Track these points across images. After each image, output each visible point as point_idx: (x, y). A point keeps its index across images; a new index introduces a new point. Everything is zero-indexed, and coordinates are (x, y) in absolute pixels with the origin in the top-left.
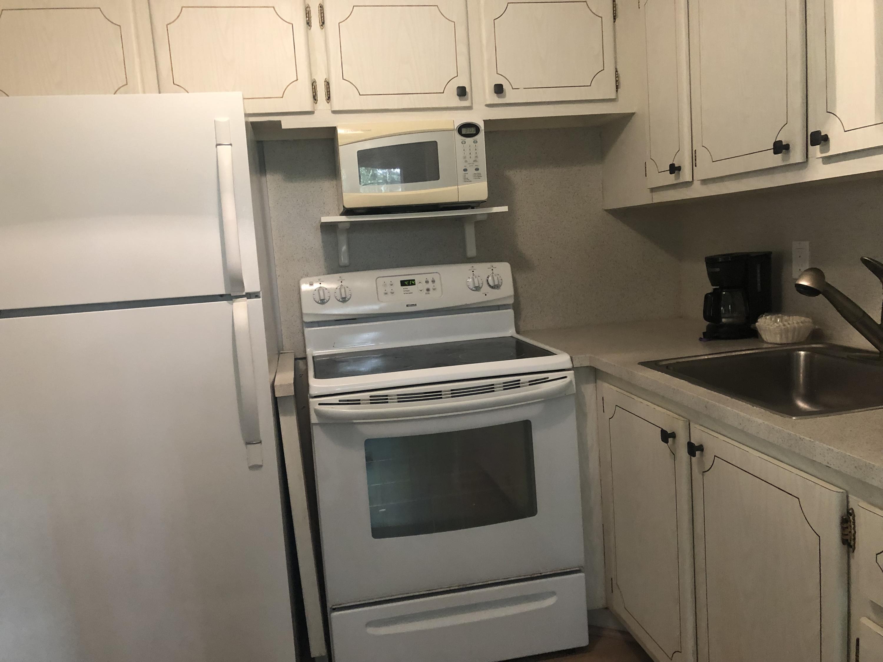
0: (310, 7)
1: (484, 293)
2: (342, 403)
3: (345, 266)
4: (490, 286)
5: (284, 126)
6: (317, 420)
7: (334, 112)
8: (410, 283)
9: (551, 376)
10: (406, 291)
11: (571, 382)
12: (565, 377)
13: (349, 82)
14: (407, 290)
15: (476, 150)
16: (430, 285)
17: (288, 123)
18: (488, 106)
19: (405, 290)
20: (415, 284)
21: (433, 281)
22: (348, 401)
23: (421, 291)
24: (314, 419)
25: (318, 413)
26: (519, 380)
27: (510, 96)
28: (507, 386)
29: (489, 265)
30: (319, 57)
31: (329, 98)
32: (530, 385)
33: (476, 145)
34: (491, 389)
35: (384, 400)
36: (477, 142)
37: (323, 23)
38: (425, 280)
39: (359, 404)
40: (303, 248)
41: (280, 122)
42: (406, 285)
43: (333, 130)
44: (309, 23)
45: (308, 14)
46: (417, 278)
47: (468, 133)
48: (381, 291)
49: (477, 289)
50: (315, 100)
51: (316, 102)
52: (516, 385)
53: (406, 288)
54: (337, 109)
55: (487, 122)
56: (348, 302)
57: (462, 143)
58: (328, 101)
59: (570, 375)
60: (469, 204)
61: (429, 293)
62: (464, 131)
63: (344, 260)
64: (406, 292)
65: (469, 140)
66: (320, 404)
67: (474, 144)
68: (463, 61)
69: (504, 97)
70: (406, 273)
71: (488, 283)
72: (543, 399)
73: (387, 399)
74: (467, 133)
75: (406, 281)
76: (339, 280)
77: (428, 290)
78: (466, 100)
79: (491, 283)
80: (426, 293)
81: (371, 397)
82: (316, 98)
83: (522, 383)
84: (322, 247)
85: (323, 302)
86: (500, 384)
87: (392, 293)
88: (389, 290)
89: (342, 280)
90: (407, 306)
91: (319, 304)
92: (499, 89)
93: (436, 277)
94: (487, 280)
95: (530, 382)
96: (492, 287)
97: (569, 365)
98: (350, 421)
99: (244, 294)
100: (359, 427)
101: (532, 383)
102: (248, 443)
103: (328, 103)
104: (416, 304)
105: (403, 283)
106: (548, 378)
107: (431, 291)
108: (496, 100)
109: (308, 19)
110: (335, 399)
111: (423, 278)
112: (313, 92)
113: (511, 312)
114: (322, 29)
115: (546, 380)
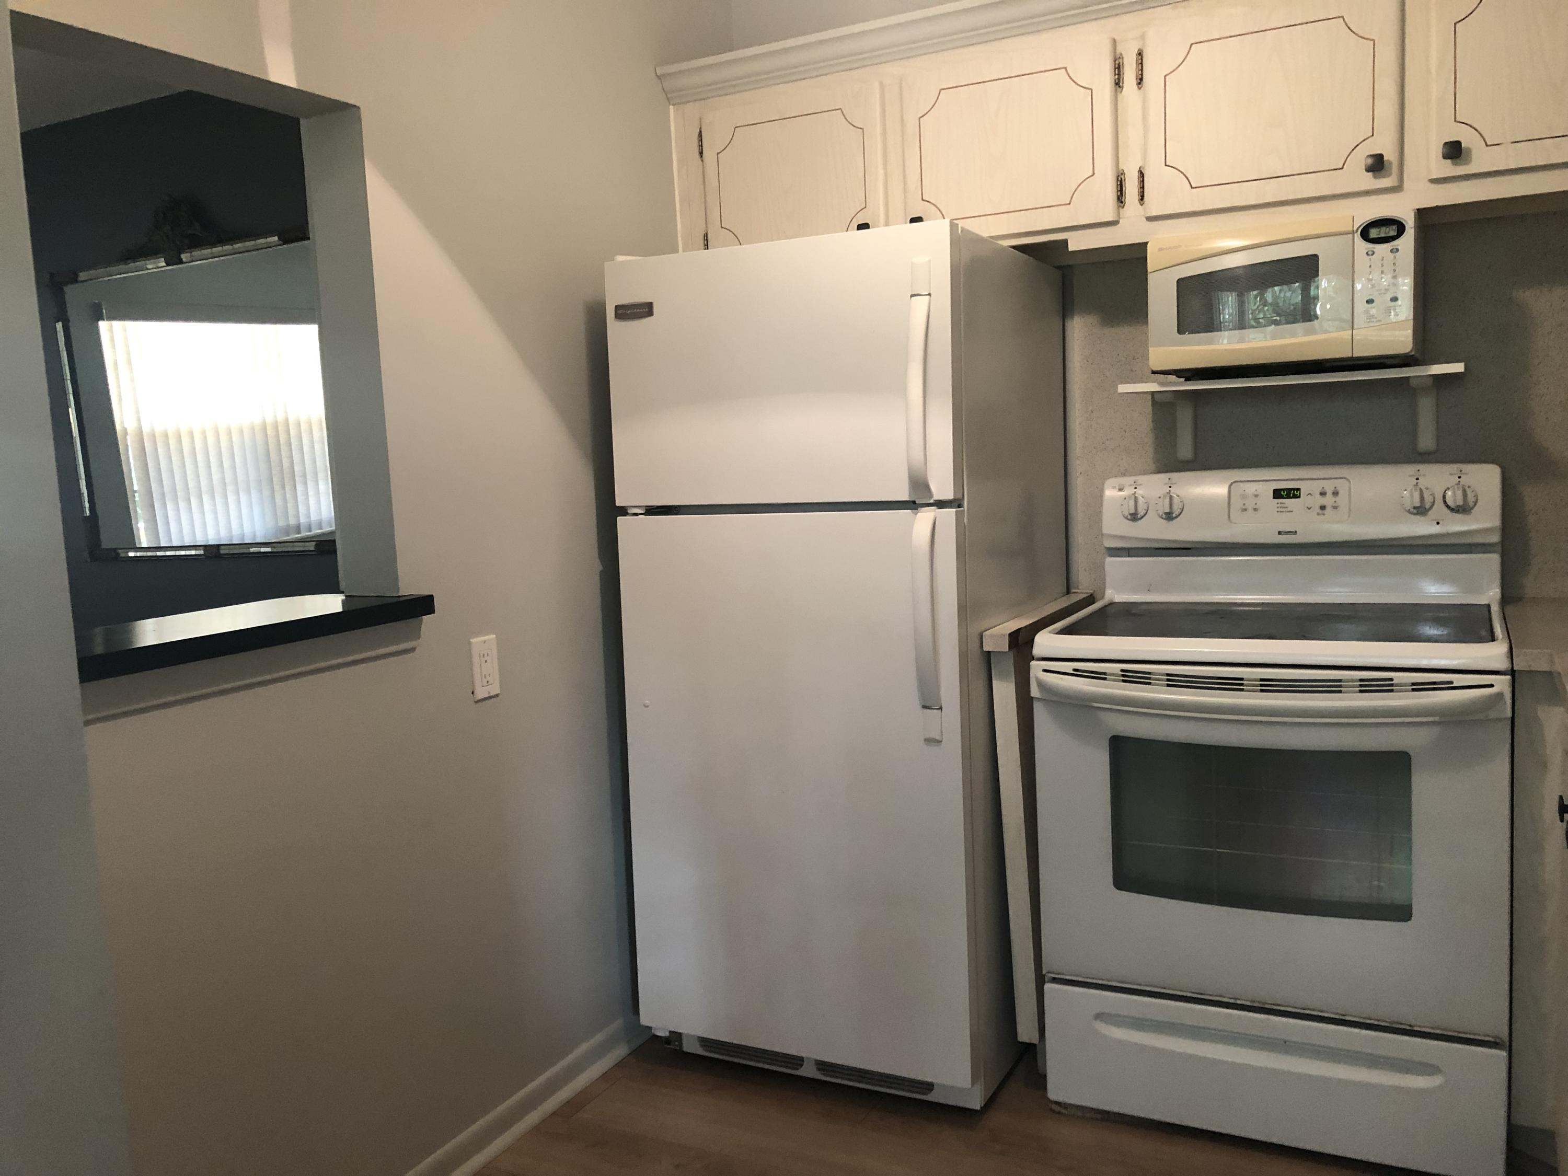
0: (1123, 58)
1: (1435, 520)
2: (1077, 673)
3: (1188, 462)
4: (1448, 507)
5: (1072, 247)
6: (1038, 693)
7: (1150, 219)
8: (1293, 493)
9: (1458, 679)
10: (1281, 507)
11: (1500, 695)
12: (1492, 686)
13: (1177, 169)
14: (1282, 505)
15: (1394, 264)
16: (1329, 500)
17: (1077, 242)
18: (1433, 181)
19: (1279, 505)
20: (1299, 497)
21: (1336, 493)
22: (1092, 672)
23: (1309, 509)
24: (1035, 692)
25: (1041, 685)
26: (1391, 680)
27: (1481, 160)
28: (1366, 687)
29: (1454, 468)
30: (1132, 135)
31: (1142, 198)
32: (1413, 690)
33: (1395, 257)
34: (1334, 687)
35: (1144, 679)
36: (1397, 250)
37: (1140, 81)
38: (1320, 490)
39: (1105, 679)
40: (1122, 430)
41: (1065, 242)
42: (1282, 497)
43: (1142, 247)
44: (1118, 84)
45: (1118, 69)
46: (1304, 487)
47: (1383, 235)
48: (1237, 504)
49: (1421, 510)
50: (1122, 202)
51: (1122, 205)
52: (1386, 687)
53: (1281, 503)
54: (1154, 214)
55: (1421, 213)
56: (1175, 521)
57: (1367, 254)
58: (1142, 202)
59: (1502, 684)
60: (1382, 361)
61: (1324, 514)
62: (1374, 233)
63: (1185, 450)
64: (1282, 510)
65: (1382, 249)
66: (1045, 671)
67: (1392, 255)
68: (1386, 109)
69: (1468, 161)
70: (1285, 477)
71: (1445, 502)
72: (1437, 719)
73: (1149, 678)
74: (1379, 236)
75: (1284, 490)
76: (1166, 484)
77: (1323, 508)
78: (1390, 175)
79: (1450, 502)
80: (1318, 514)
81: (1123, 671)
82: (1123, 200)
83: (1397, 685)
84: (1151, 430)
85: (1134, 517)
86: (1353, 681)
87: (1255, 510)
88: (1250, 504)
89: (1172, 484)
90: (1280, 533)
91: (1128, 521)
92: (1454, 151)
93: (1342, 486)
94: (1444, 497)
95: (1413, 684)
96: (1452, 510)
97: (1503, 665)
98: (1088, 704)
99: (932, 501)
100: (1104, 716)
101: (1418, 687)
102: (925, 707)
103: (1142, 205)
104: (1296, 532)
105: (1278, 494)
106: (1452, 683)
107: (1328, 510)
108: (1448, 168)
109: (1117, 77)
110: (1068, 667)
111: (1316, 487)
112: (1118, 191)
113: (1495, 559)
114: (1140, 89)
115: (1449, 686)
